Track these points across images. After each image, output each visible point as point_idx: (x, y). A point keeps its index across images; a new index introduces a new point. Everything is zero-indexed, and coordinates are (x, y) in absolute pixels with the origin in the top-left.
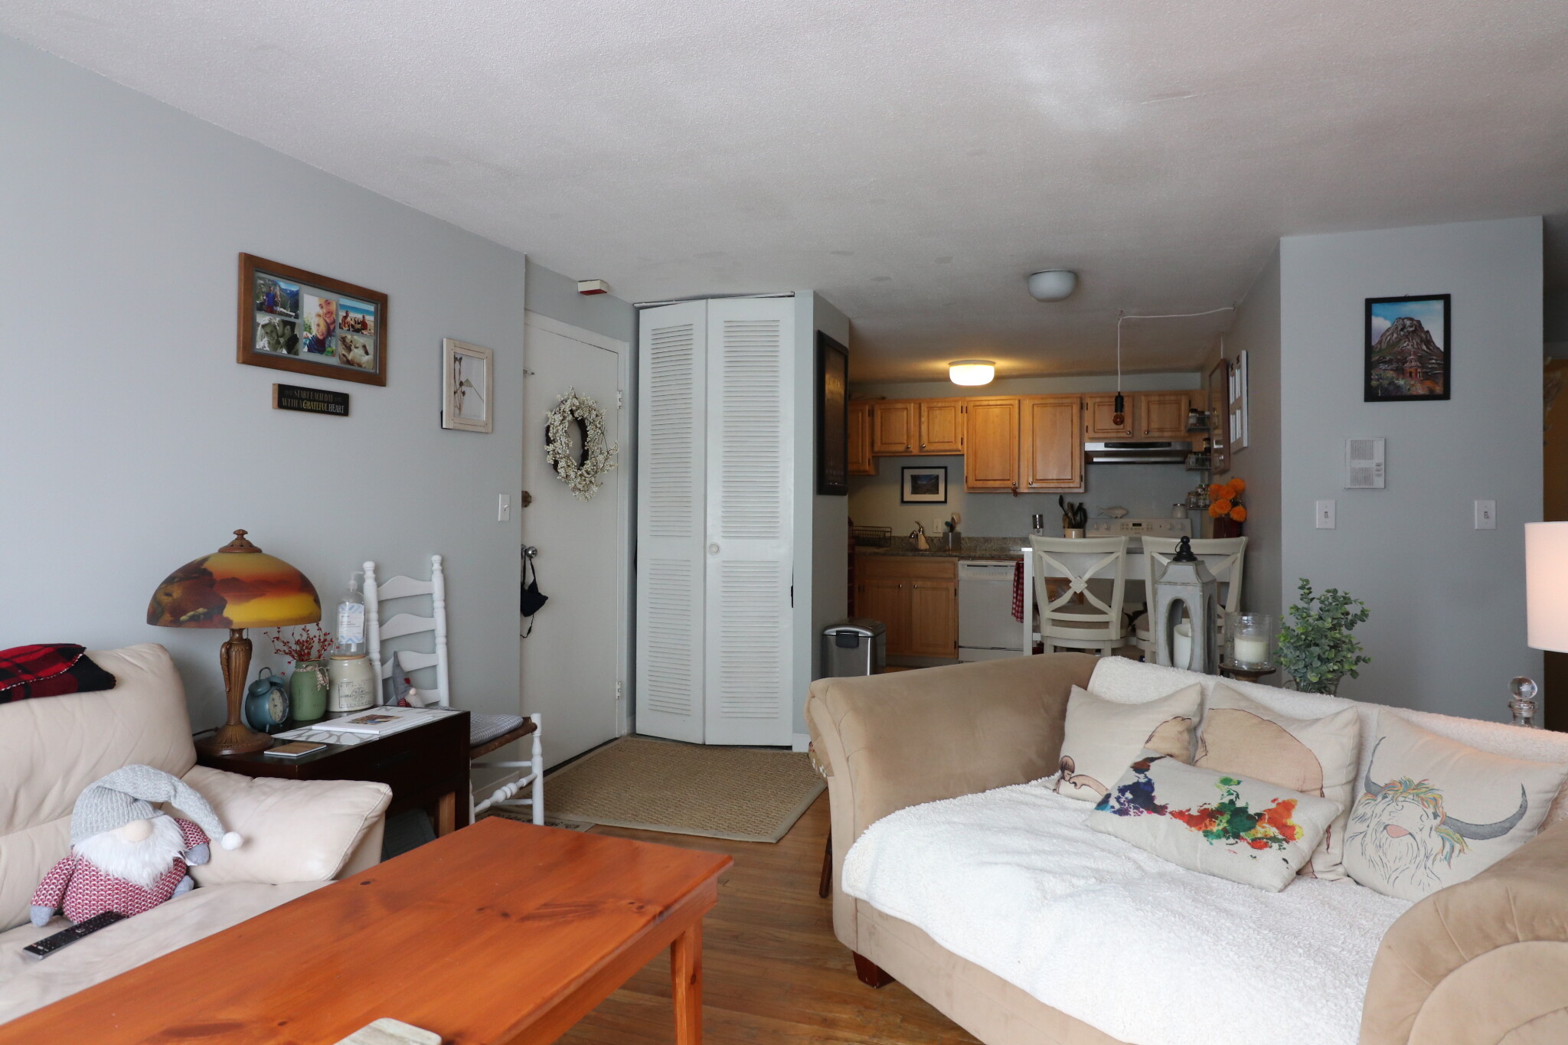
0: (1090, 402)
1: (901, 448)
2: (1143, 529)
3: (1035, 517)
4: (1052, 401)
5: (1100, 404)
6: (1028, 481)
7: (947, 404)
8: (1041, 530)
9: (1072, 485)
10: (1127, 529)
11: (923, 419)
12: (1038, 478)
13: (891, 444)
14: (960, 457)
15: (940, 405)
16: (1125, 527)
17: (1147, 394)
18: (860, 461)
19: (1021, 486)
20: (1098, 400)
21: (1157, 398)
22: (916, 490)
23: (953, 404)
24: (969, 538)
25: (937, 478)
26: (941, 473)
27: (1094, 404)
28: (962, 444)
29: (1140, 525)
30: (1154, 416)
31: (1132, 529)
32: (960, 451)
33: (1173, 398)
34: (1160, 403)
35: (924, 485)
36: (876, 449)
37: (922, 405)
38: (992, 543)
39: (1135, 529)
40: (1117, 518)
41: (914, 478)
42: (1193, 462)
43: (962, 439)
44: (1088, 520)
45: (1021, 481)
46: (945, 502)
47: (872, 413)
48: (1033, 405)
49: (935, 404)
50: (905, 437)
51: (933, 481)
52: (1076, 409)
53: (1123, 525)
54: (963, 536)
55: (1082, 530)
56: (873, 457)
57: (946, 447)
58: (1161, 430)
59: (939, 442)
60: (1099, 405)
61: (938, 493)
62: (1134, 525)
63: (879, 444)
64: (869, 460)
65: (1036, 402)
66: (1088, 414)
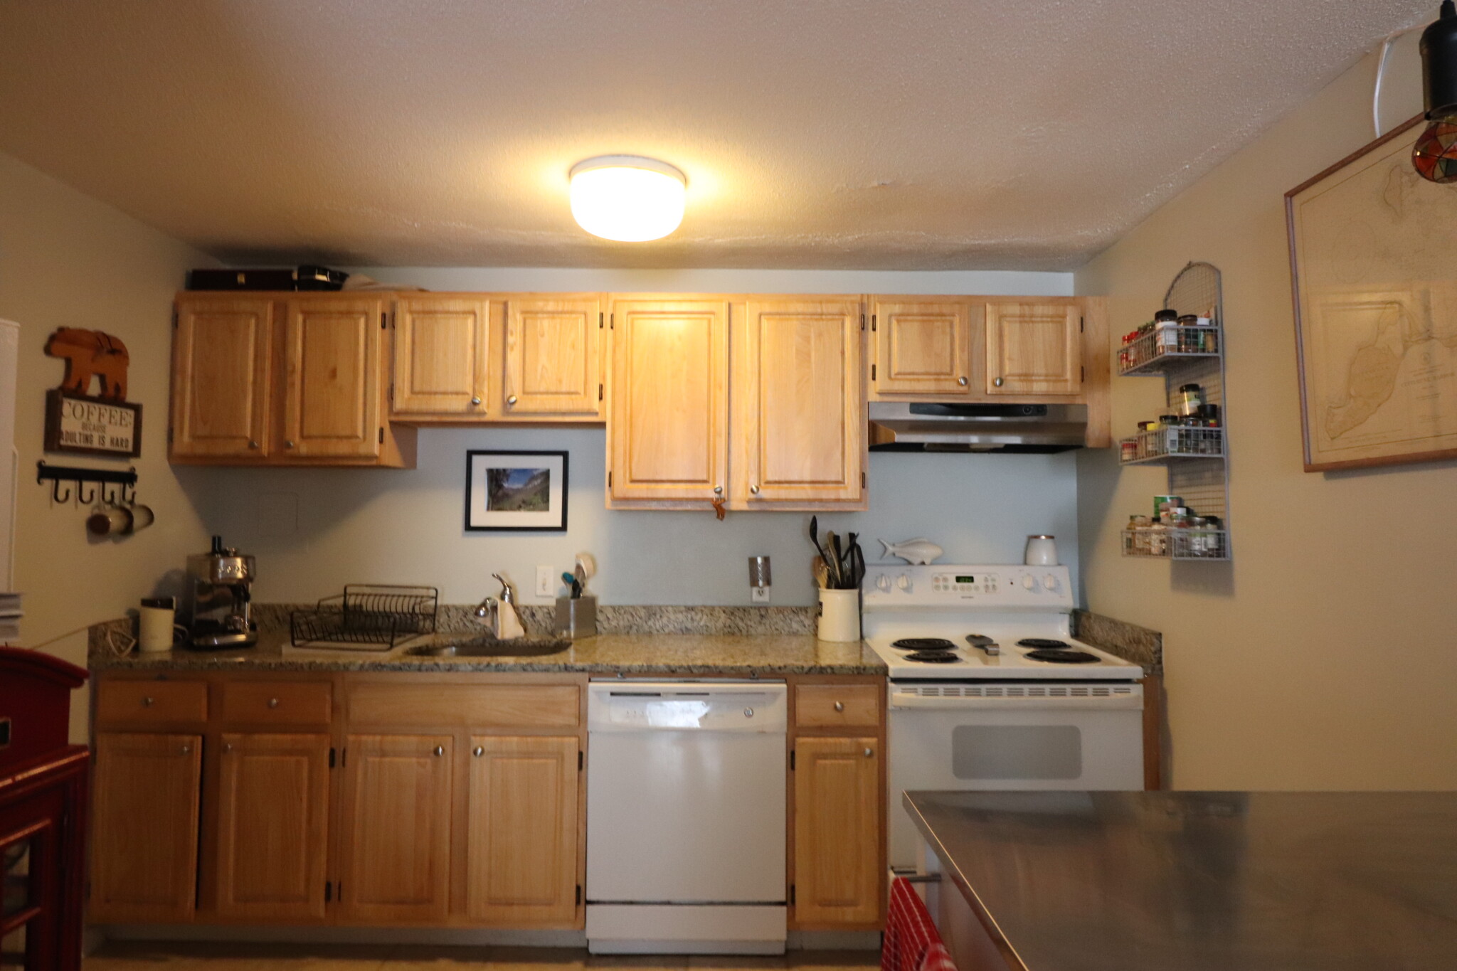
0: (881, 312)
1: (459, 404)
2: (977, 588)
3: (753, 561)
4: (800, 307)
5: (902, 318)
6: (747, 484)
7: (568, 307)
8: (767, 589)
9: (843, 495)
10: (946, 588)
11: (511, 339)
12: (770, 477)
13: (436, 393)
14: (595, 433)
15: (551, 306)
16: (941, 583)
17: (998, 301)
18: (360, 434)
19: (733, 496)
20: (897, 309)
21: (1016, 309)
22: (497, 500)
23: (581, 307)
24: (613, 608)
25: (546, 475)
26: (555, 464)
27: (890, 316)
28: (601, 398)
29: (971, 579)
30: (1010, 347)
31: (955, 588)
32: (596, 414)
33: (1050, 310)
34: (1024, 319)
35: (518, 491)
36: (399, 404)
37: (510, 304)
38: (665, 620)
39: (962, 589)
40: (923, 563)
41: (496, 477)
42: (1173, 442)
43: (601, 387)
44: (868, 569)
45: (733, 485)
46: (564, 528)
47: (389, 321)
48: (760, 315)
49: (540, 305)
50: (470, 379)
51: (537, 482)
52: (850, 325)
53: (937, 579)
54: (601, 602)
55: (856, 592)
56: (392, 424)
57: (564, 403)
58: (1026, 377)
59: (547, 393)
60: (898, 321)
61: (547, 509)
62: (959, 579)
63: (407, 393)
64: (382, 431)
65: (767, 308)
66: (876, 340)
